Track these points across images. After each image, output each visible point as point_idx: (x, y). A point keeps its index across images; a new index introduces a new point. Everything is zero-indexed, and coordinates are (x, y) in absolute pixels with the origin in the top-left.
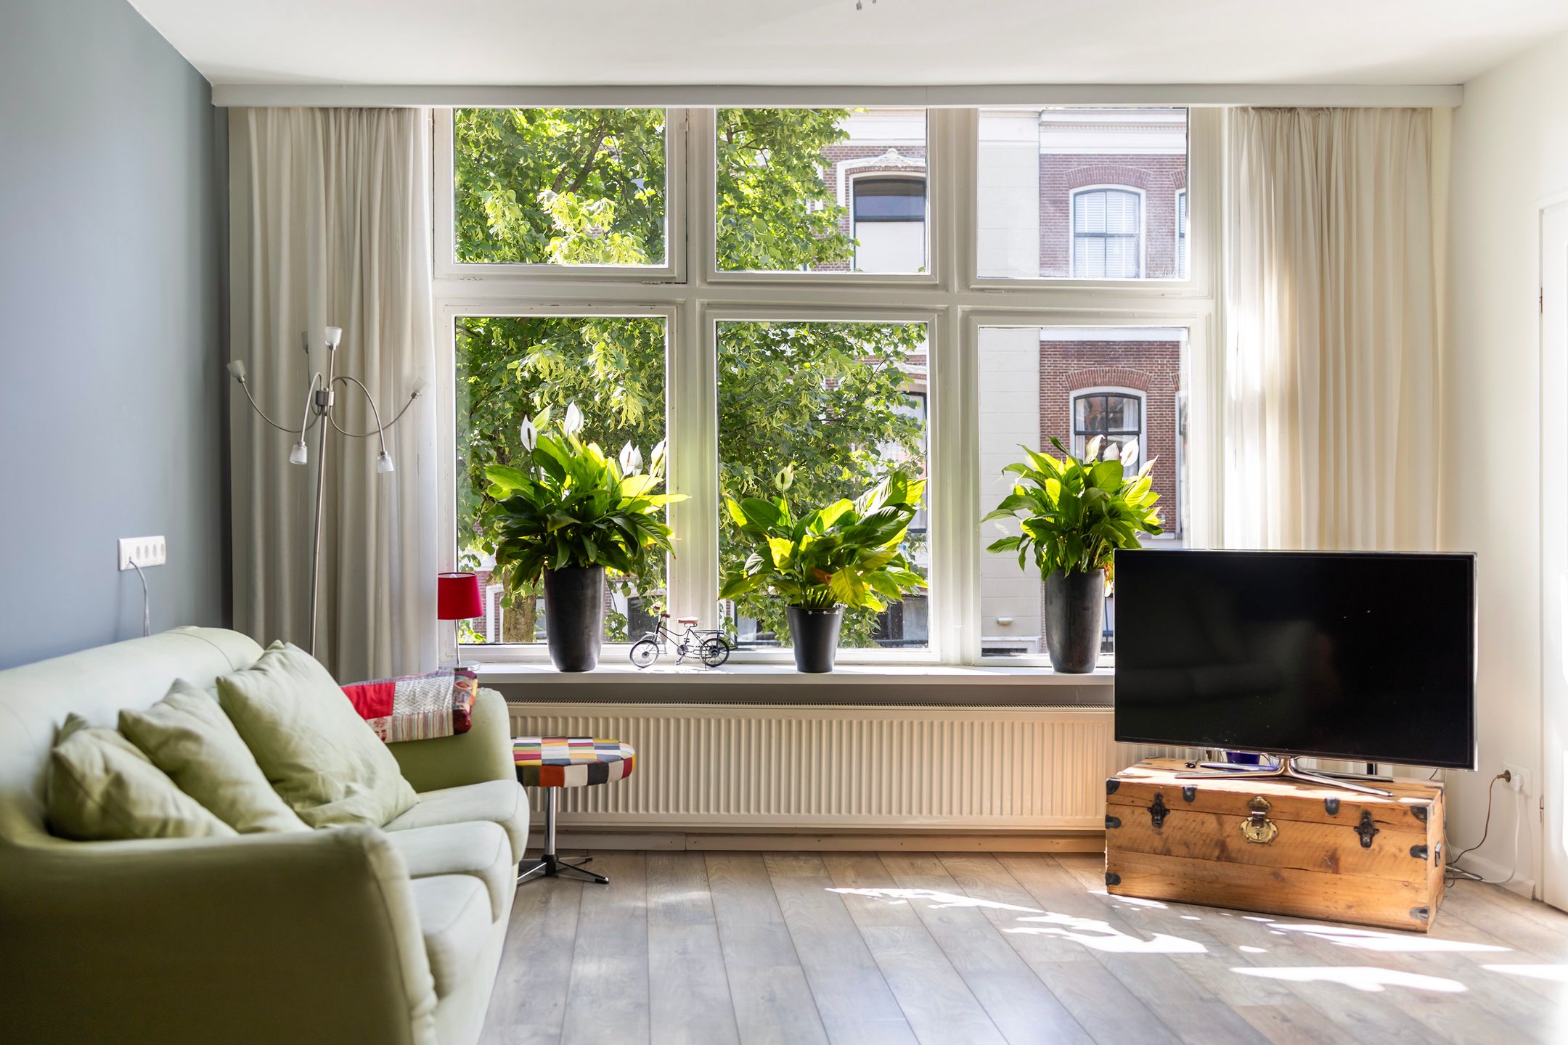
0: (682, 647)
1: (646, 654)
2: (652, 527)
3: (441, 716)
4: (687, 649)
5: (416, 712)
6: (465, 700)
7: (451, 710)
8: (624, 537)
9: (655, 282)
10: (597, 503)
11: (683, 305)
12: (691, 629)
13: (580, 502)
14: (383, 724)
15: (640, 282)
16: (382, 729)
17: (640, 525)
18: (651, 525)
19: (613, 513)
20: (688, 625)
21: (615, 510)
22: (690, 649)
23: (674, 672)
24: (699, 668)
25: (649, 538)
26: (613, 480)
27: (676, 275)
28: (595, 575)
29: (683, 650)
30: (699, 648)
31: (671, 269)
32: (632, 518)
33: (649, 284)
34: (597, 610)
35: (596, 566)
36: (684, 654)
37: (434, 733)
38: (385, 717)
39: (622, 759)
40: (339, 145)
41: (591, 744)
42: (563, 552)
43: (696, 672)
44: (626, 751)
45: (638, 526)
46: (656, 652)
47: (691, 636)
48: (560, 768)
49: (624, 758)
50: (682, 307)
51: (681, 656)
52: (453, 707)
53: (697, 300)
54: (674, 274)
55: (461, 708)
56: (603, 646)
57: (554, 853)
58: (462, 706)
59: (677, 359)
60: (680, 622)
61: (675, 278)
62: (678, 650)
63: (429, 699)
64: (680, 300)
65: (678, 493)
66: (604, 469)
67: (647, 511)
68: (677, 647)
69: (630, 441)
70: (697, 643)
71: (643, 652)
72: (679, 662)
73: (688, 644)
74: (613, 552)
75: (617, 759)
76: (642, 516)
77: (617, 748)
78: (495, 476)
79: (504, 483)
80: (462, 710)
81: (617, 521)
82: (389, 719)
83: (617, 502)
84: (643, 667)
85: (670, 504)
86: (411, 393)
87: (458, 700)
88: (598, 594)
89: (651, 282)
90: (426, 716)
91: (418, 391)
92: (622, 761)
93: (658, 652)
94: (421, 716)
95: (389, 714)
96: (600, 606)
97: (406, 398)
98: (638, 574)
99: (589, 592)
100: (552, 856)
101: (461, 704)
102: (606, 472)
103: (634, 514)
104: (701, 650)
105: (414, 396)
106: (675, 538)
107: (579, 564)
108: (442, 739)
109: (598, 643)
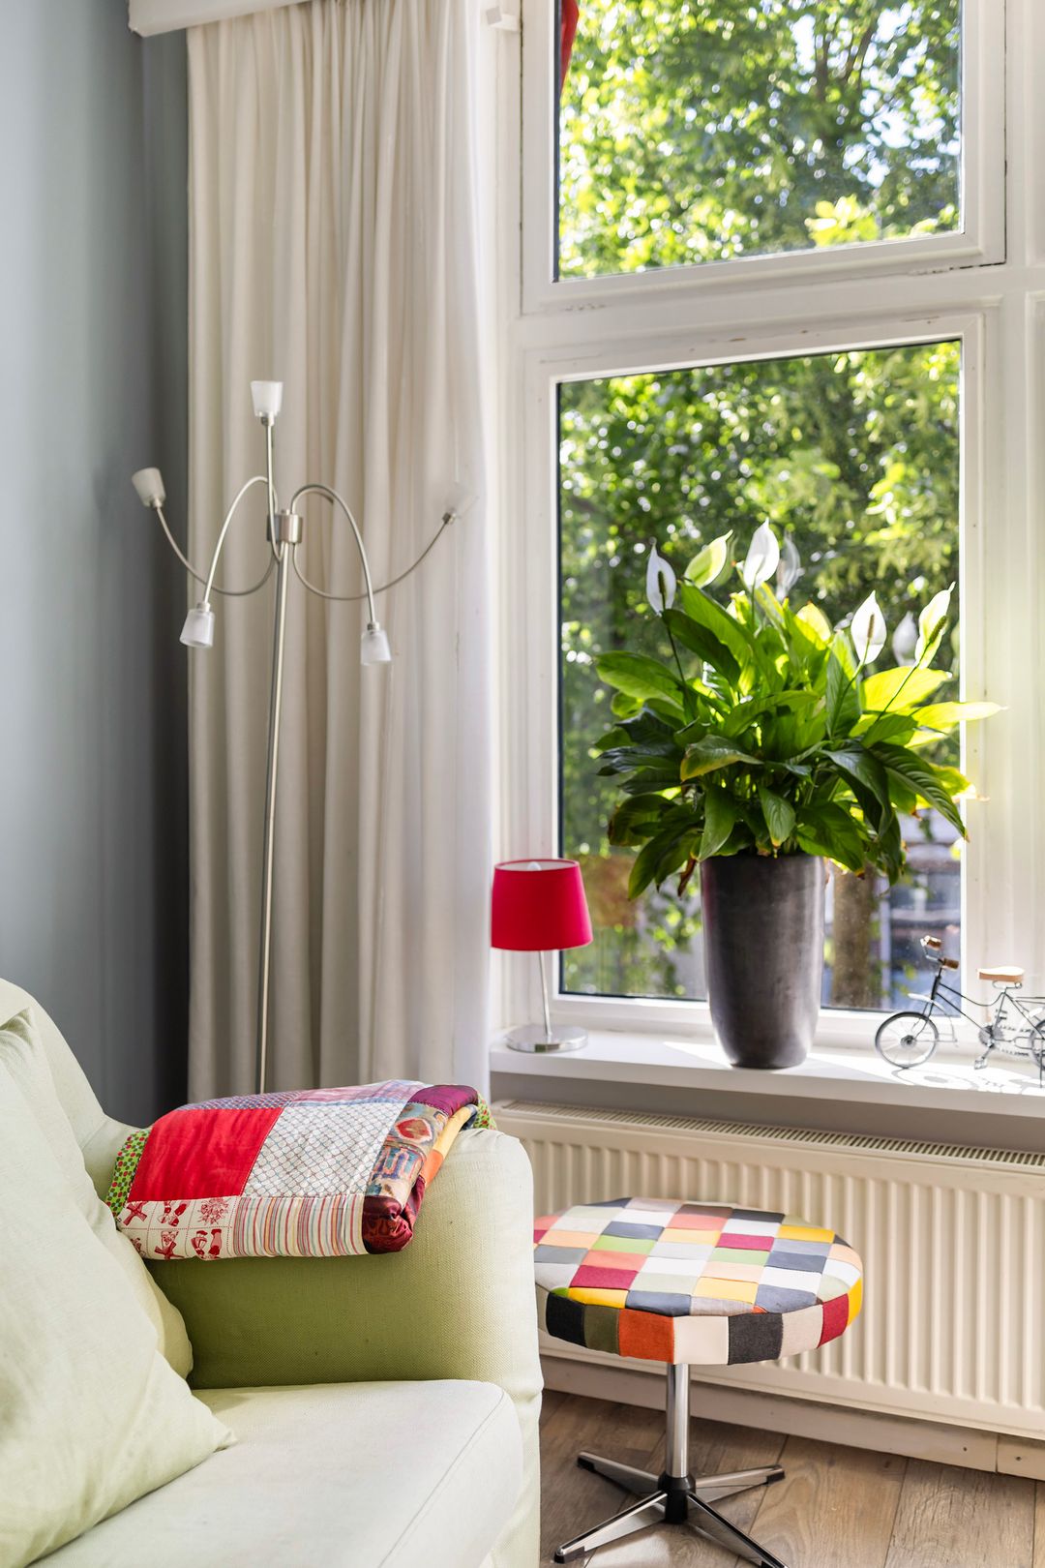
0: (990, 1030)
1: (909, 1040)
2: (919, 774)
3: (339, 1210)
4: (1001, 1034)
5: (290, 1193)
6: (399, 1173)
7: (361, 1196)
8: (857, 795)
9: (937, 269)
10: (801, 722)
11: (998, 309)
12: (1009, 992)
13: (767, 719)
14: (218, 1214)
15: (906, 274)
16: (215, 1226)
17: (894, 768)
18: (917, 769)
19: (840, 741)
20: (1003, 985)
21: (846, 737)
22: (1008, 1035)
23: (966, 1086)
24: (1026, 1079)
25: (918, 797)
26: (843, 675)
27: (981, 247)
28: (799, 874)
29: (992, 1036)
30: (1028, 1034)
31: (969, 236)
32: (876, 753)
33: (926, 273)
34: (804, 945)
35: (794, 853)
36: (992, 1046)
37: (321, 1246)
38: (225, 1198)
39: (819, 1302)
40: (329, 67)
41: (764, 1243)
42: (717, 824)
43: (1014, 1090)
44: (841, 1274)
45: (890, 771)
46: (932, 1037)
47: (1007, 1005)
48: (666, 1319)
49: (824, 1300)
50: (996, 315)
51: (986, 1049)
52: (369, 1189)
53: (1027, 294)
54: (977, 244)
55: (384, 1193)
56: (822, 1013)
57: (684, 1473)
58: (388, 1188)
59: (985, 423)
60: (983, 976)
61: (979, 254)
62: (981, 1036)
63: (328, 1162)
64: (990, 298)
65: (985, 701)
66: (824, 652)
67: (916, 741)
68: (978, 1030)
69: (874, 592)
70: (1023, 1024)
71: (904, 1035)
72: (980, 1061)
73: (1003, 1022)
74: (833, 825)
75: (804, 1301)
76: (899, 750)
77: (816, 1264)
78: (612, 672)
79: (633, 686)
80: (385, 1199)
81: (845, 760)
82: (232, 1201)
83: (851, 722)
84: (905, 1068)
85: (968, 723)
86: (442, 515)
87: (386, 1170)
88: (807, 912)
89: (930, 270)
90: (306, 1208)
91: (453, 509)
92: (821, 1306)
93: (937, 1035)
94: (297, 1204)
95: (236, 1190)
96: (812, 936)
97: (434, 522)
98: (889, 872)
99: (788, 908)
100: (679, 1480)
101: (388, 1181)
102: (827, 658)
103: (880, 746)
104: (1032, 1038)
105: (447, 518)
106: (975, 797)
107: (756, 849)
108: (341, 1262)
109: (809, 1008)
